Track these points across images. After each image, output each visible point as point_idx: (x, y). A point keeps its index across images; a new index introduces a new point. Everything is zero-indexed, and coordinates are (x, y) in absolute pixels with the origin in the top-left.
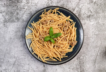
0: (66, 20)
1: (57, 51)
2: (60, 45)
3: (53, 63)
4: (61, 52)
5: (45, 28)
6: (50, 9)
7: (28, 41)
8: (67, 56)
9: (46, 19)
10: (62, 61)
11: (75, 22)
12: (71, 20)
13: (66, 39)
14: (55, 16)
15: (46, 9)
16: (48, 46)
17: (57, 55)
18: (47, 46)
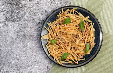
0: (85, 21)
1: (74, 53)
2: (77, 47)
3: (69, 66)
4: (78, 54)
5: (62, 29)
6: (68, 9)
7: (44, 42)
8: (84, 59)
9: (63, 19)
10: (79, 64)
11: (94, 23)
12: (90, 21)
13: (83, 40)
14: (73, 16)
15: (64, 8)
16: (65, 48)
17: (74, 57)
18: (63, 48)
